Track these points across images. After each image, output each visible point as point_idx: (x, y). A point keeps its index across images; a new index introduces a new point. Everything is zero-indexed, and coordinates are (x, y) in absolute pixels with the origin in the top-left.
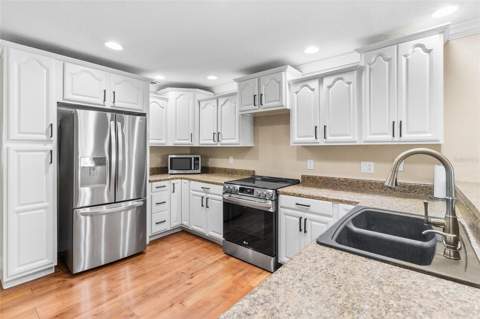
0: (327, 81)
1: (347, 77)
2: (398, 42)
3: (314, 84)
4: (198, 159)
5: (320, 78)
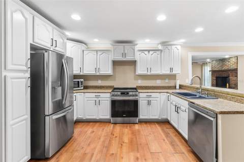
0: (151, 52)
1: (158, 52)
2: (171, 45)
3: (146, 53)
4: (82, 82)
5: (149, 51)
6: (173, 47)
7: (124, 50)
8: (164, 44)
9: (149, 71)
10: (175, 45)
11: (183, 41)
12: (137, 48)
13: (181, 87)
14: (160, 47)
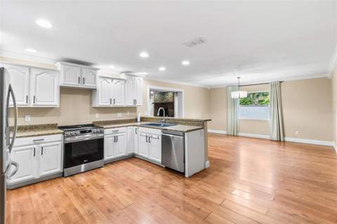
0: (115, 81)
1: (121, 82)
2: (135, 76)
3: (109, 81)
5: (112, 79)
6: (137, 78)
7: (81, 74)
8: (127, 73)
9: (113, 102)
10: (138, 76)
11: (145, 73)
12: (99, 73)
13: (142, 119)
14: (123, 76)
